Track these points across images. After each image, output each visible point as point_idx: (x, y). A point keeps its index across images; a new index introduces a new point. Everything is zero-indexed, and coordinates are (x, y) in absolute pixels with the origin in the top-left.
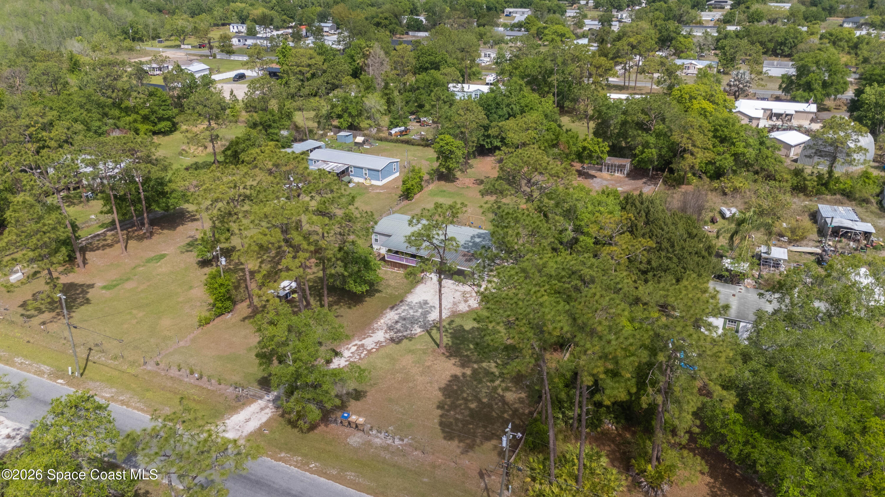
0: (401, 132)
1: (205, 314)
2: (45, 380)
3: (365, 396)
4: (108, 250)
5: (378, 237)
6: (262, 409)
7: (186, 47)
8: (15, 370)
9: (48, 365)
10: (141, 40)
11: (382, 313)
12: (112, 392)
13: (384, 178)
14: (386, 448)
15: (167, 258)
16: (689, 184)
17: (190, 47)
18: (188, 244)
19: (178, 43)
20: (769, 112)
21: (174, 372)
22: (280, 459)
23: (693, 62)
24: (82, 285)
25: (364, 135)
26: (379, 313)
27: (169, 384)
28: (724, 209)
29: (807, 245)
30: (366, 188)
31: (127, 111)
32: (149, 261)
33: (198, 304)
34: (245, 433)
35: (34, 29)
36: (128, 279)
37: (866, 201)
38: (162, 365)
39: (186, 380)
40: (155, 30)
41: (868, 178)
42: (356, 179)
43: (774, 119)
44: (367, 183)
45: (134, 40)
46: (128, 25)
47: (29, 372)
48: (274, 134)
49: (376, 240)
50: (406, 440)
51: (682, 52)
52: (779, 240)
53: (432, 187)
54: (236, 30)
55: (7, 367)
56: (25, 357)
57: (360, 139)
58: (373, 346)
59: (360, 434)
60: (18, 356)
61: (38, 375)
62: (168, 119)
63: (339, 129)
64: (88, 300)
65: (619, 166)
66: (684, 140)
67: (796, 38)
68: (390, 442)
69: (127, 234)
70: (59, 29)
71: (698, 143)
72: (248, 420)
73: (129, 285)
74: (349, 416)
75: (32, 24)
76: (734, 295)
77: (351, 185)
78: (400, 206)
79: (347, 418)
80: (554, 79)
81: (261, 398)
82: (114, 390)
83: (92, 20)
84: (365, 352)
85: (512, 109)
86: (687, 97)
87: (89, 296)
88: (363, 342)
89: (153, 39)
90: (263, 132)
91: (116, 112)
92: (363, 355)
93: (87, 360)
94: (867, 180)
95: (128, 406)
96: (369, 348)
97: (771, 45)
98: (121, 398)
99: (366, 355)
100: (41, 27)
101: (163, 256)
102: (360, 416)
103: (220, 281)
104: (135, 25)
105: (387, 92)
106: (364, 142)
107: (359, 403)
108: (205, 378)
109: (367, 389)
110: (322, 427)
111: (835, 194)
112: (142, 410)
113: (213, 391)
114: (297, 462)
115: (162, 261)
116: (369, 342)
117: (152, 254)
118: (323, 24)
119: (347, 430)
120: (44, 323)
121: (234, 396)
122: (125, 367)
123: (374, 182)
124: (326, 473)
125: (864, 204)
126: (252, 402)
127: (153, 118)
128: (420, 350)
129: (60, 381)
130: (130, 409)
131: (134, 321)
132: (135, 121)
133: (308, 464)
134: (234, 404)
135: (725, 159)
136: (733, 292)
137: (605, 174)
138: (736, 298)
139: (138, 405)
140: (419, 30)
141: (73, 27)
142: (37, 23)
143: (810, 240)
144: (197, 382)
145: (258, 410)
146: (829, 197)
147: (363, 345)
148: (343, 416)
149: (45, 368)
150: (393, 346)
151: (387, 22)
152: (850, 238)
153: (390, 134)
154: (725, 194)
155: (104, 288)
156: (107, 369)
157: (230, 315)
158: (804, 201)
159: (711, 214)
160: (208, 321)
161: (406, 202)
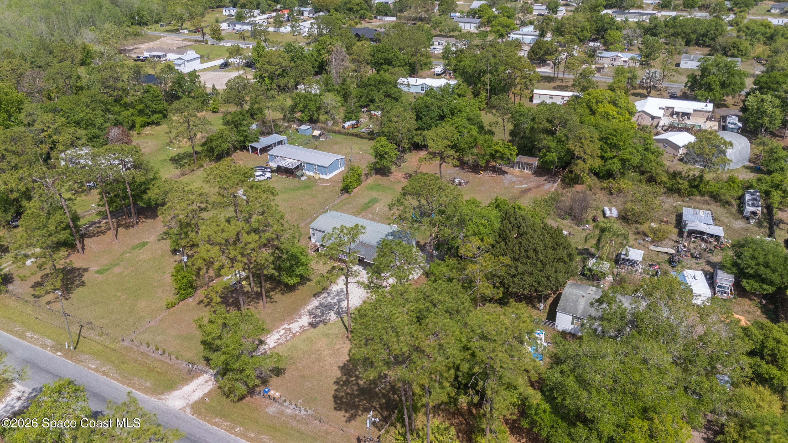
0: (353, 125)
1: (172, 298)
2: (48, 353)
3: (284, 374)
4: (102, 237)
5: (315, 232)
6: (206, 382)
7: (184, 31)
8: (26, 343)
9: (51, 339)
10: (146, 24)
11: (309, 300)
12: (96, 364)
13: (330, 173)
14: (294, 417)
15: (149, 245)
16: (582, 183)
17: (187, 32)
18: (164, 233)
19: (176, 27)
20: (671, 110)
21: (144, 348)
22: (215, 424)
23: (619, 54)
24: (79, 269)
25: (321, 129)
26: (306, 302)
27: (140, 357)
28: (606, 209)
29: (666, 246)
30: (315, 181)
31: (126, 106)
32: (134, 248)
33: (168, 288)
34: (191, 402)
35: (54, 18)
36: (116, 265)
37: (728, 203)
38: (136, 342)
39: (153, 355)
40: (158, 14)
41: (733, 182)
42: (308, 173)
43: (675, 116)
44: (317, 177)
45: (140, 24)
46: (135, 11)
47: (37, 345)
48: (243, 131)
49: (314, 234)
50: (309, 411)
51: (612, 44)
52: (644, 240)
53: (370, 180)
54: (227, 13)
55: (21, 340)
56: (34, 332)
57: (317, 133)
58: (297, 330)
59: (276, 405)
60: (28, 330)
61: (43, 348)
62: (160, 112)
63: (301, 122)
64: (83, 282)
65: (528, 164)
66: (577, 149)
67: (717, 30)
68: (297, 412)
69: (117, 222)
70: (76, 18)
71: (589, 151)
72: (194, 391)
73: (117, 270)
74: (269, 391)
75: (53, 15)
76: (583, 297)
77: (303, 178)
78: (341, 199)
79: (267, 392)
80: (486, 78)
81: (206, 372)
82: (98, 362)
83: (104, 10)
84: (291, 335)
85: (443, 111)
86: (594, 101)
87: (83, 279)
88: (291, 326)
89: (156, 22)
90: (235, 129)
91: (117, 108)
92: (288, 338)
93: (79, 335)
94: (732, 184)
95: (107, 376)
96: (294, 332)
97: (693, 37)
98: (103, 369)
99: (291, 337)
100: (60, 17)
101: (145, 244)
102: (277, 391)
103: (182, 274)
104: (140, 11)
105: (345, 87)
106: (320, 135)
107: (279, 379)
108: (167, 354)
109: (288, 367)
110: (248, 398)
111: (704, 195)
112: (117, 380)
113: (171, 365)
114: (226, 426)
115: (144, 248)
116: (295, 327)
117: (137, 242)
118: (302, 9)
119: (267, 401)
120: (49, 303)
121: (187, 370)
122: (108, 343)
123: (322, 176)
124: (246, 436)
125: (727, 206)
126: (199, 376)
127: (147, 111)
128: (334, 334)
129: (59, 353)
130: (108, 379)
131: (118, 303)
132: (133, 115)
133: (234, 428)
134: (186, 377)
135: (614, 163)
136: (583, 293)
137: (516, 171)
138: (585, 298)
139: (115, 375)
140: (386, 15)
141: (88, 16)
142: (58, 13)
143: (670, 239)
144: (160, 358)
145: (203, 382)
146: (698, 198)
147: (290, 329)
148: (264, 391)
149: (49, 342)
150: (312, 330)
151: (358, 8)
152: (703, 239)
153: (344, 127)
154: (611, 194)
155: (98, 272)
156: (95, 344)
157: (191, 299)
158: (677, 201)
159: (595, 213)
160: (173, 305)
161: (346, 196)
